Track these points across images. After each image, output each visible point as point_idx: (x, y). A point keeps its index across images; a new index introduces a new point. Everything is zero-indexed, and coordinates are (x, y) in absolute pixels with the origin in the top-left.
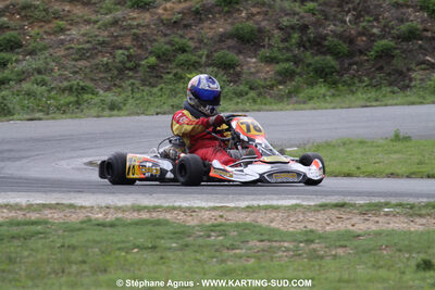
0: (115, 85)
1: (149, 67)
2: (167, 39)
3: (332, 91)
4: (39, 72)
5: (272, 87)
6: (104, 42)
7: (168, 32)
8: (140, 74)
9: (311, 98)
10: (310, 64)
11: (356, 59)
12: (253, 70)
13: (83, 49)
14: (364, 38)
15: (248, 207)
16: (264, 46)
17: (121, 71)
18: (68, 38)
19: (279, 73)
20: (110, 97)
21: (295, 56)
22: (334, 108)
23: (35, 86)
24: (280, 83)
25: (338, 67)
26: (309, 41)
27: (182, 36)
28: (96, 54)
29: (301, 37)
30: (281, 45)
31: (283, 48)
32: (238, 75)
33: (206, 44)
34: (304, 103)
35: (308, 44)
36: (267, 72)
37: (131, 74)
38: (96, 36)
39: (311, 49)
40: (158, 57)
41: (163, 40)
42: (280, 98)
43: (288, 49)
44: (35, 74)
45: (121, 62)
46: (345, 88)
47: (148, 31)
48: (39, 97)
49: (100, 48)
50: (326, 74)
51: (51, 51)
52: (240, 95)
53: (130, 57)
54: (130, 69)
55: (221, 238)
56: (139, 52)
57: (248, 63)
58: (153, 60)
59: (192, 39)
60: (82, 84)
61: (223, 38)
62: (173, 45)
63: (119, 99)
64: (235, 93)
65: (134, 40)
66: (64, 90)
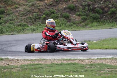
0: (34, 24)
1: (43, 18)
2: (48, 10)
3: (98, 24)
4: (11, 20)
5: (80, 23)
6: (30, 11)
7: (49, 8)
8: (41, 20)
9: (92, 26)
10: (91, 16)
11: (105, 14)
12: (74, 18)
13: (24, 13)
14: (107, 8)
15: (97, 59)
16: (77, 11)
17: (35, 19)
18: (19, 10)
19: (82, 19)
20: (33, 27)
21: (87, 14)
22: (101, 29)
23: (10, 24)
24: (83, 22)
25: (99, 17)
26: (91, 9)
27: (53, 9)
28: (28, 15)
29: (88, 8)
30: (82, 11)
31: (83, 12)
32: (70, 20)
33: (60, 11)
34: (90, 28)
35: (90, 10)
36: (79, 19)
37: (38, 20)
38: (27, 9)
39: (91, 12)
40: (46, 15)
41: (47, 10)
42: (83, 27)
43: (84, 12)
44: (10, 21)
45: (35, 17)
46: (102, 23)
47: (43, 7)
48: (11, 27)
49: (28, 13)
50: (96, 19)
51: (14, 14)
52: (71, 26)
53: (38, 15)
54: (38, 19)
55: (95, 68)
56: (40, 13)
57: (73, 16)
58: (44, 16)
59: (56, 9)
60: (24, 23)
61: (65, 9)
62: (50, 11)
63: (35, 28)
64: (69, 25)
65: (38, 10)
66: (18, 26)
